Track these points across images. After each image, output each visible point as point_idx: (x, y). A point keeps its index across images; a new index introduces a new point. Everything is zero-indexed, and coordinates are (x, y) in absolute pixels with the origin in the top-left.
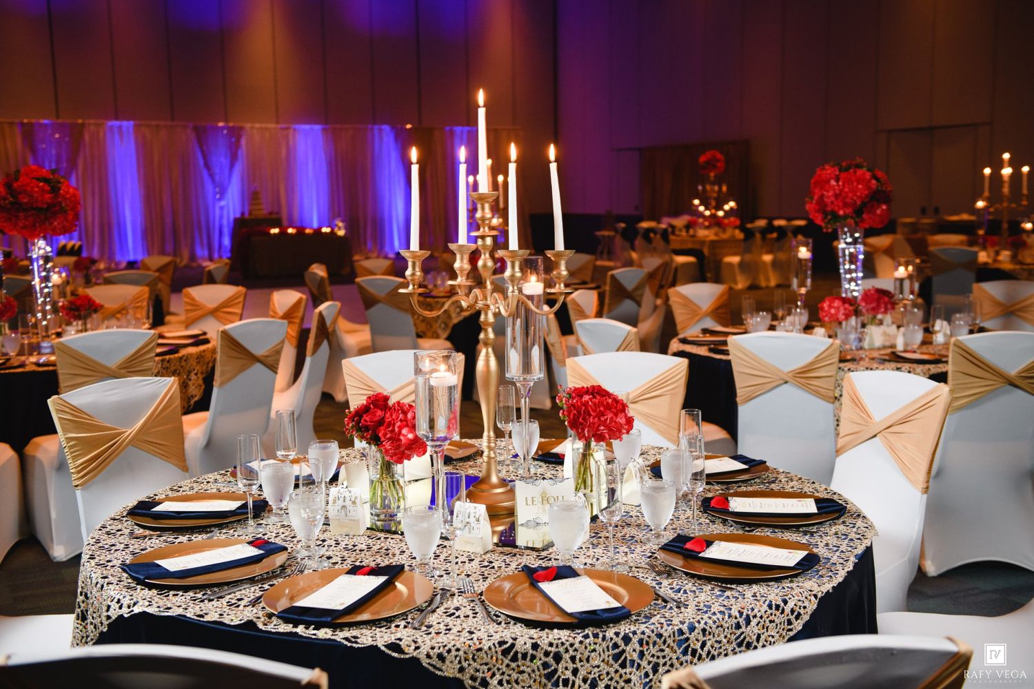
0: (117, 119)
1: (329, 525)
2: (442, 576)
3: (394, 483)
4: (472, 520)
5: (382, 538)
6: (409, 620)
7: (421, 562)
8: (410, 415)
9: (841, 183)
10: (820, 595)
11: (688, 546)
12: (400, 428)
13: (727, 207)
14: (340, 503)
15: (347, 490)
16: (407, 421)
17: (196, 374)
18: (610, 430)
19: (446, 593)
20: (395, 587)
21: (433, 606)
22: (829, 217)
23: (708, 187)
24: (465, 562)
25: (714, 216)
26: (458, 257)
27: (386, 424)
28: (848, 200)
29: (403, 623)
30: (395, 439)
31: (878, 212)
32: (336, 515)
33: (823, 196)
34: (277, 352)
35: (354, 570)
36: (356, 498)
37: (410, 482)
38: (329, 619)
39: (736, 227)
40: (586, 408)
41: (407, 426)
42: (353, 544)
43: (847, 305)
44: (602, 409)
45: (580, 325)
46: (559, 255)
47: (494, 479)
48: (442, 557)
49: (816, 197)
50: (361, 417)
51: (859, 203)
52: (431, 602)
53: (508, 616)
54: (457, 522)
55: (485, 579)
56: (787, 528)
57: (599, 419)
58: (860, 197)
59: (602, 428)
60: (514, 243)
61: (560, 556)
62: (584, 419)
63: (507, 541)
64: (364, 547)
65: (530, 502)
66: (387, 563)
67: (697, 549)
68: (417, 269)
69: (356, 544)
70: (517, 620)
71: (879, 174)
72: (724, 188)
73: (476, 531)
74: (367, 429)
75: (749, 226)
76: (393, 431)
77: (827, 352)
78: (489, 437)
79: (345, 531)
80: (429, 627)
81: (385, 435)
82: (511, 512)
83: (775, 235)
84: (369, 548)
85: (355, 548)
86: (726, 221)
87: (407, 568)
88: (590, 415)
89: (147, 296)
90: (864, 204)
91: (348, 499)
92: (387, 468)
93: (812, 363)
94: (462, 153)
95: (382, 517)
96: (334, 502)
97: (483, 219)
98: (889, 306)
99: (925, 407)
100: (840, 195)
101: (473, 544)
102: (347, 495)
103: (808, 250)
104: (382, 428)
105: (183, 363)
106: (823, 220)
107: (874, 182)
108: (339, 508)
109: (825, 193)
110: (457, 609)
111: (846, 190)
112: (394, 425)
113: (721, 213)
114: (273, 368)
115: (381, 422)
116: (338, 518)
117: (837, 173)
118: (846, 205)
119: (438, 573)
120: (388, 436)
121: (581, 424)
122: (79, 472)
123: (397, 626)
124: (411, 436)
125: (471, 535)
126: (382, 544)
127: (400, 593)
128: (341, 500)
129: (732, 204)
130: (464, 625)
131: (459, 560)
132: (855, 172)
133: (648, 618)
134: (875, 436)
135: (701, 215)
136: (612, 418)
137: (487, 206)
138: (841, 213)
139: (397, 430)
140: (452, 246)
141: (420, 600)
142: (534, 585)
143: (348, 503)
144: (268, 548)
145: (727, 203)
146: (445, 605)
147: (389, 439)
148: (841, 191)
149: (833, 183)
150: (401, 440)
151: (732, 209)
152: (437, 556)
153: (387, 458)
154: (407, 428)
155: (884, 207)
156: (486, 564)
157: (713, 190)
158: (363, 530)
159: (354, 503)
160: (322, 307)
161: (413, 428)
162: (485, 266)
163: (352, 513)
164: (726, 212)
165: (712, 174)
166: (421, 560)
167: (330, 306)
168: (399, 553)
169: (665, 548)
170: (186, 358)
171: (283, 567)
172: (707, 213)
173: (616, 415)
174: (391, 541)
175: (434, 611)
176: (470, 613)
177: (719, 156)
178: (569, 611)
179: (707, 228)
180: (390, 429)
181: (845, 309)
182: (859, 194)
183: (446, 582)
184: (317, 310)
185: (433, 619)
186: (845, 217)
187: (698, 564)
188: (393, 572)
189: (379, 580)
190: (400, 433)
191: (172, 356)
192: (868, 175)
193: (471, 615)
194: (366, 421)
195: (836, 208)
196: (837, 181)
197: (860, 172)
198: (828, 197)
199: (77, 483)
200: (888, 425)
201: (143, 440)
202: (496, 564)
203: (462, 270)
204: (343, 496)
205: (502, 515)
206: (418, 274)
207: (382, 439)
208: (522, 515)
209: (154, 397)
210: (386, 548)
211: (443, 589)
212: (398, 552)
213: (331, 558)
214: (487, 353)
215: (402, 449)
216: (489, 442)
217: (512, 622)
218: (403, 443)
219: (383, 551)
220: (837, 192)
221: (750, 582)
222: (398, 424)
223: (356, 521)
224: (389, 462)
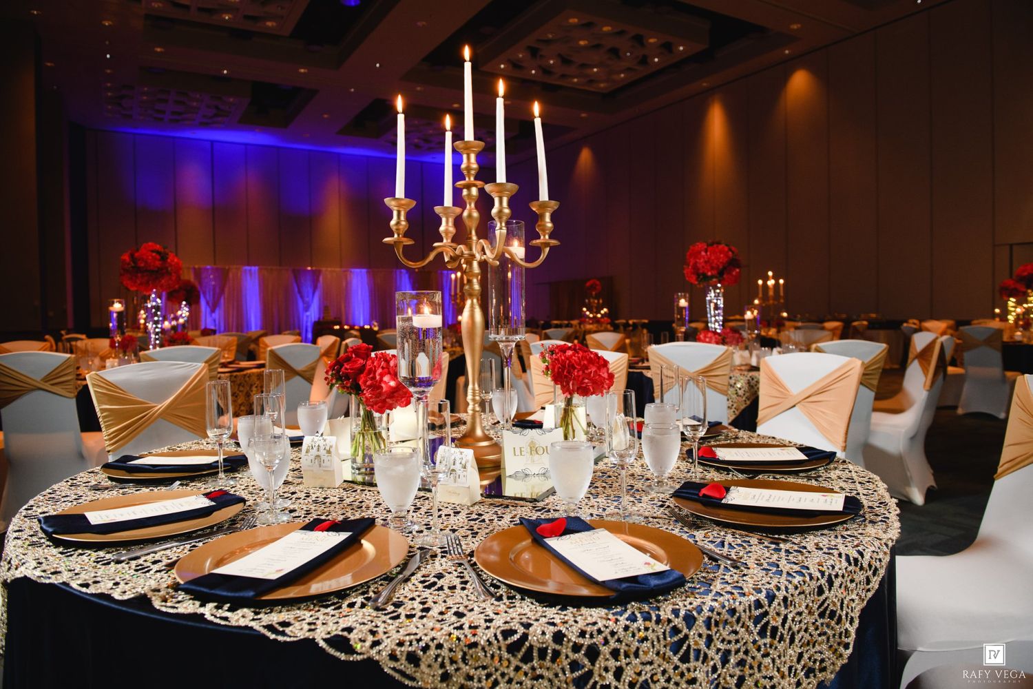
0: (248, 265)
1: (302, 477)
2: (422, 532)
3: (378, 436)
4: (458, 467)
5: (358, 491)
6: (371, 594)
7: (396, 515)
8: (392, 363)
9: (708, 253)
11: (704, 491)
12: (382, 375)
13: (602, 312)
14: (314, 452)
15: (321, 438)
16: (388, 369)
17: (256, 387)
18: (594, 382)
19: (427, 554)
20: (361, 545)
21: (407, 573)
22: (701, 277)
23: (592, 300)
24: (450, 515)
25: (595, 317)
26: (444, 220)
27: (366, 371)
28: (714, 265)
29: (360, 600)
30: (376, 387)
31: (734, 273)
32: (309, 466)
33: (696, 262)
35: (311, 527)
36: (331, 447)
37: (397, 442)
38: (251, 594)
39: (608, 324)
40: (570, 362)
41: (389, 373)
42: (325, 496)
43: (717, 336)
44: (586, 362)
46: (543, 206)
47: (479, 432)
48: (423, 510)
49: (691, 264)
50: (342, 366)
51: (721, 267)
52: (404, 566)
54: (438, 467)
55: (475, 534)
57: (584, 372)
58: (721, 263)
59: (586, 381)
60: (501, 176)
62: (569, 372)
63: (494, 490)
64: (336, 499)
65: (518, 452)
66: (358, 516)
67: (717, 495)
68: (402, 218)
69: (329, 496)
70: (525, 593)
71: (733, 249)
72: (601, 301)
73: (462, 479)
74: (347, 377)
75: (617, 322)
76: (374, 378)
77: (722, 357)
78: (474, 390)
79: (318, 485)
80: (398, 605)
81: (365, 382)
82: (497, 465)
84: (341, 500)
85: (325, 501)
86: (602, 320)
87: (379, 522)
88: (574, 368)
90: (724, 268)
91: (322, 448)
92: (369, 419)
93: (712, 365)
94: (448, 122)
95: (363, 470)
96: (307, 451)
97: (469, 169)
98: (740, 340)
99: (840, 378)
100: (708, 261)
101: (459, 494)
102: (322, 443)
103: (686, 301)
104: (362, 375)
105: (247, 379)
106: (697, 280)
107: (730, 253)
108: (313, 457)
109: (698, 260)
110: (440, 576)
111: (713, 258)
112: (375, 372)
113: (599, 316)
114: (310, 380)
115: (362, 369)
116: (311, 469)
117: (706, 247)
118: (712, 268)
119: (416, 528)
120: (369, 383)
121: (566, 376)
122: (110, 439)
123: (351, 605)
124: (392, 384)
125: (456, 485)
126: (357, 497)
127: (365, 554)
128: (315, 449)
129: (605, 310)
130: (450, 602)
131: (443, 513)
132: (717, 247)
133: (708, 583)
134: (794, 406)
135: (588, 317)
136: (596, 372)
137: (473, 157)
138: (709, 274)
139: (378, 377)
140: (438, 209)
141: (396, 558)
142: (538, 542)
143: (322, 452)
144: (222, 499)
145: (602, 309)
146: (423, 571)
147: (369, 387)
148: (709, 259)
149: (703, 253)
150: (382, 388)
151: (605, 313)
152: (417, 509)
153: (369, 409)
154: (389, 375)
155: (738, 270)
156: (474, 516)
157: (594, 302)
158: (338, 483)
159: (329, 452)
161: (394, 375)
162: (470, 216)
163: (327, 463)
164: (602, 315)
165: (594, 293)
166: (396, 512)
168: (374, 505)
169: (676, 495)
170: (250, 376)
172: (591, 316)
173: (599, 368)
174: (368, 493)
175: (407, 580)
176: (457, 582)
177: (598, 282)
178: (600, 578)
179: (590, 324)
180: (371, 376)
181: (716, 338)
182: (721, 260)
183: (426, 539)
185: (405, 591)
186: (712, 277)
187: (723, 512)
188: (360, 528)
189: (343, 536)
190: (381, 380)
191: (238, 374)
192: (726, 248)
193: (459, 586)
194: (346, 369)
195: (706, 271)
196: (706, 252)
197: (720, 247)
198: (700, 263)
199: (109, 448)
200: (807, 395)
201: (170, 413)
202: (486, 517)
203: (447, 232)
204: (317, 445)
205: (491, 468)
206: (403, 223)
207: (363, 387)
208: (511, 464)
210: (360, 500)
211: (421, 548)
212: (372, 505)
213: (295, 511)
214: (472, 306)
215: (383, 397)
216: (474, 395)
217: (518, 597)
218: (384, 390)
219: (357, 503)
220: (706, 259)
222: (380, 371)
223: (331, 473)
224: (370, 412)
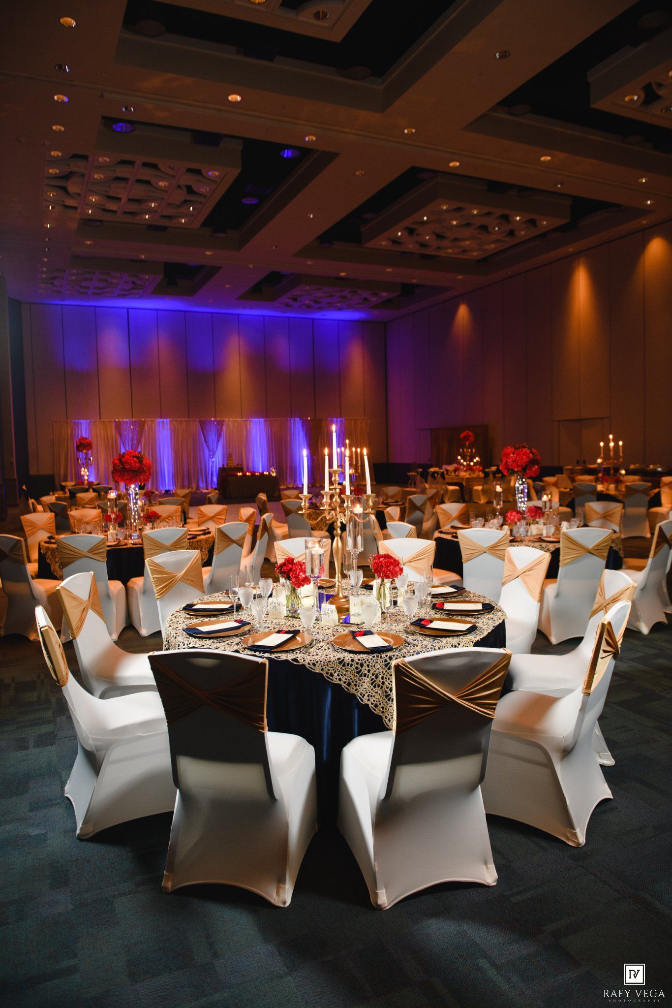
0: (161, 418)
2: (316, 634)
3: (297, 597)
4: (330, 612)
5: (291, 620)
6: (302, 650)
7: (307, 629)
8: (303, 567)
9: (515, 455)
10: (474, 642)
11: (422, 623)
12: (299, 572)
13: (475, 460)
14: (273, 605)
15: (276, 599)
16: (302, 569)
17: (205, 549)
18: (392, 573)
19: (318, 641)
20: (296, 638)
21: (312, 646)
22: (510, 472)
23: (465, 450)
24: (326, 629)
25: (469, 465)
26: (325, 497)
27: (293, 571)
28: (519, 464)
29: (299, 652)
30: (297, 577)
31: (534, 469)
32: (272, 610)
33: (507, 461)
34: (243, 538)
35: (279, 632)
36: (280, 603)
37: (304, 597)
38: (269, 649)
39: (480, 471)
40: (382, 564)
41: (302, 571)
42: (278, 622)
43: (519, 515)
44: (388, 564)
45: (389, 525)
46: (368, 496)
47: (341, 595)
48: (317, 628)
49: (504, 462)
50: (282, 567)
51: (524, 465)
52: (311, 644)
53: (342, 649)
54: (322, 612)
55: (334, 636)
56: (468, 616)
57: (387, 569)
58: (524, 462)
59: (388, 572)
60: (348, 492)
61: (366, 627)
62: (381, 569)
63: (346, 622)
64: (283, 623)
65: (356, 605)
66: (293, 629)
67: (427, 624)
68: (307, 503)
69: (280, 622)
70: (346, 651)
71: (534, 450)
72: (474, 451)
73: (331, 616)
74: (285, 573)
75: (486, 470)
76: (296, 574)
77: (503, 539)
78: (338, 576)
79: (275, 617)
80: (309, 653)
81: (292, 575)
82: (348, 610)
83: (500, 475)
84: (286, 623)
85: (280, 624)
86: (475, 468)
87: (301, 631)
88: (383, 567)
89: (180, 510)
90: (527, 466)
91: (276, 603)
92: (293, 590)
93: (497, 543)
94: (326, 451)
95: (291, 611)
96: (271, 604)
97: (335, 481)
98: (541, 515)
99: (539, 563)
100: (515, 461)
101: (330, 622)
102: (276, 601)
103: (501, 487)
104: (291, 572)
105: (199, 544)
106: (508, 473)
107: (531, 455)
108: (273, 607)
109: (508, 460)
110: (322, 647)
111: (518, 459)
112: (296, 571)
113: (472, 464)
114: (241, 546)
115: (291, 570)
117: (513, 450)
118: (518, 466)
119: (314, 633)
120: (294, 576)
121: (379, 571)
122: (158, 593)
123: (297, 653)
124: (303, 576)
125: (329, 618)
126: (291, 622)
127: (298, 641)
128: (274, 603)
129: (477, 459)
130: (324, 653)
131: (324, 629)
132: (522, 450)
133: (400, 650)
134: (518, 577)
135: (462, 464)
136: (393, 568)
137: (337, 475)
138: (516, 470)
139: (297, 573)
140: (322, 492)
141: (307, 642)
142: (354, 638)
143: (276, 605)
144: (243, 624)
145: (475, 458)
146: (317, 645)
147: (294, 577)
148: (516, 459)
149: (512, 455)
150: (299, 578)
151: (477, 461)
152: (314, 627)
153: (293, 586)
155: (536, 467)
156: (335, 630)
157: (467, 452)
158: (283, 617)
159: (279, 605)
160: (265, 516)
161: (304, 572)
162: (336, 501)
163: (278, 609)
164: (474, 463)
165: (467, 443)
167: (268, 516)
169: (412, 624)
170: (200, 541)
171: (249, 631)
172: (465, 463)
173: (395, 567)
174: (295, 621)
175: (312, 648)
176: (327, 648)
177: (471, 434)
178: (367, 647)
179: (465, 471)
182: (524, 461)
183: (318, 637)
184: (262, 518)
185: (311, 650)
186: (518, 472)
187: (426, 630)
188: (296, 633)
189: (290, 635)
190: (299, 574)
191: (193, 540)
192: (528, 451)
193: (327, 649)
194: (284, 569)
195: (513, 468)
196: (514, 454)
197: (524, 450)
198: (510, 462)
199: (158, 597)
200: (523, 571)
201: (186, 579)
202: (339, 630)
203: (326, 502)
205: (343, 611)
206: (307, 505)
207: (291, 577)
208: (353, 610)
209: (189, 559)
210: (293, 623)
211: (316, 640)
212: (297, 625)
213: (270, 627)
214: (337, 539)
215: (300, 582)
216: (338, 579)
217: (344, 652)
219: (292, 625)
220: (514, 460)
221: (446, 637)
223: (280, 613)
224: (294, 588)
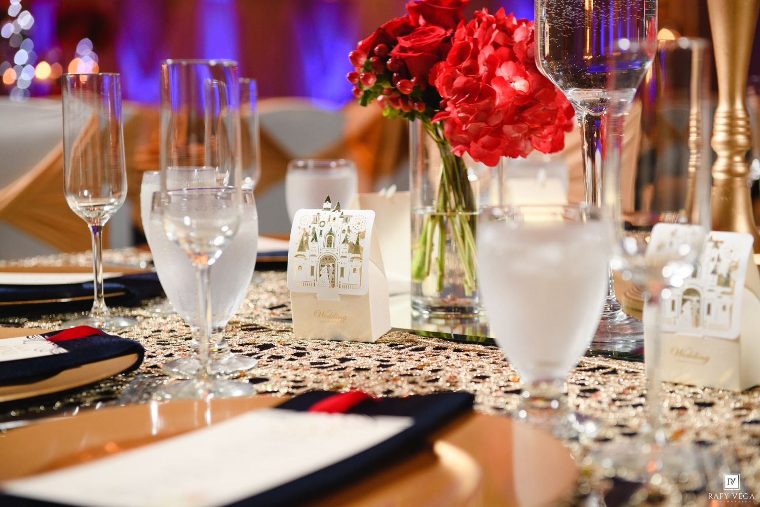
1: (290, 320)
2: (606, 440)
5: (429, 350)
12: (493, 63)
14: (318, 248)
15: (337, 214)
16: (511, 47)
24: (684, 409)
27: (452, 53)
30: (478, 92)
32: (306, 284)
36: (361, 235)
41: (512, 57)
42: (343, 355)
50: (391, 43)
64: (372, 363)
69: (353, 356)
73: (717, 318)
74: (405, 71)
76: (473, 69)
79: (329, 328)
81: (449, 81)
84: (384, 365)
85: (343, 365)
91: (338, 239)
92: (456, 180)
96: (302, 247)
101: (707, 360)
102: (338, 226)
104: (442, 64)
108: (315, 262)
112: (475, 54)
115: (441, 50)
116: (312, 290)
120: (460, 81)
124: (520, 85)
125: (699, 333)
126: (425, 360)
128: (322, 240)
139: (483, 70)
143: (340, 249)
147: (461, 92)
150: (493, 94)
154: (511, 63)
158: (378, 332)
159: (356, 248)
163: (350, 278)
168: (469, 378)
174: (454, 355)
180: (465, 64)
190: (491, 75)
194: (403, 49)
204: (326, 230)
207: (443, 95)
210: (435, 367)
215: (495, 121)
218: (497, 102)
219: (426, 372)
222: (487, 52)
223: (359, 302)
224: (458, 160)
